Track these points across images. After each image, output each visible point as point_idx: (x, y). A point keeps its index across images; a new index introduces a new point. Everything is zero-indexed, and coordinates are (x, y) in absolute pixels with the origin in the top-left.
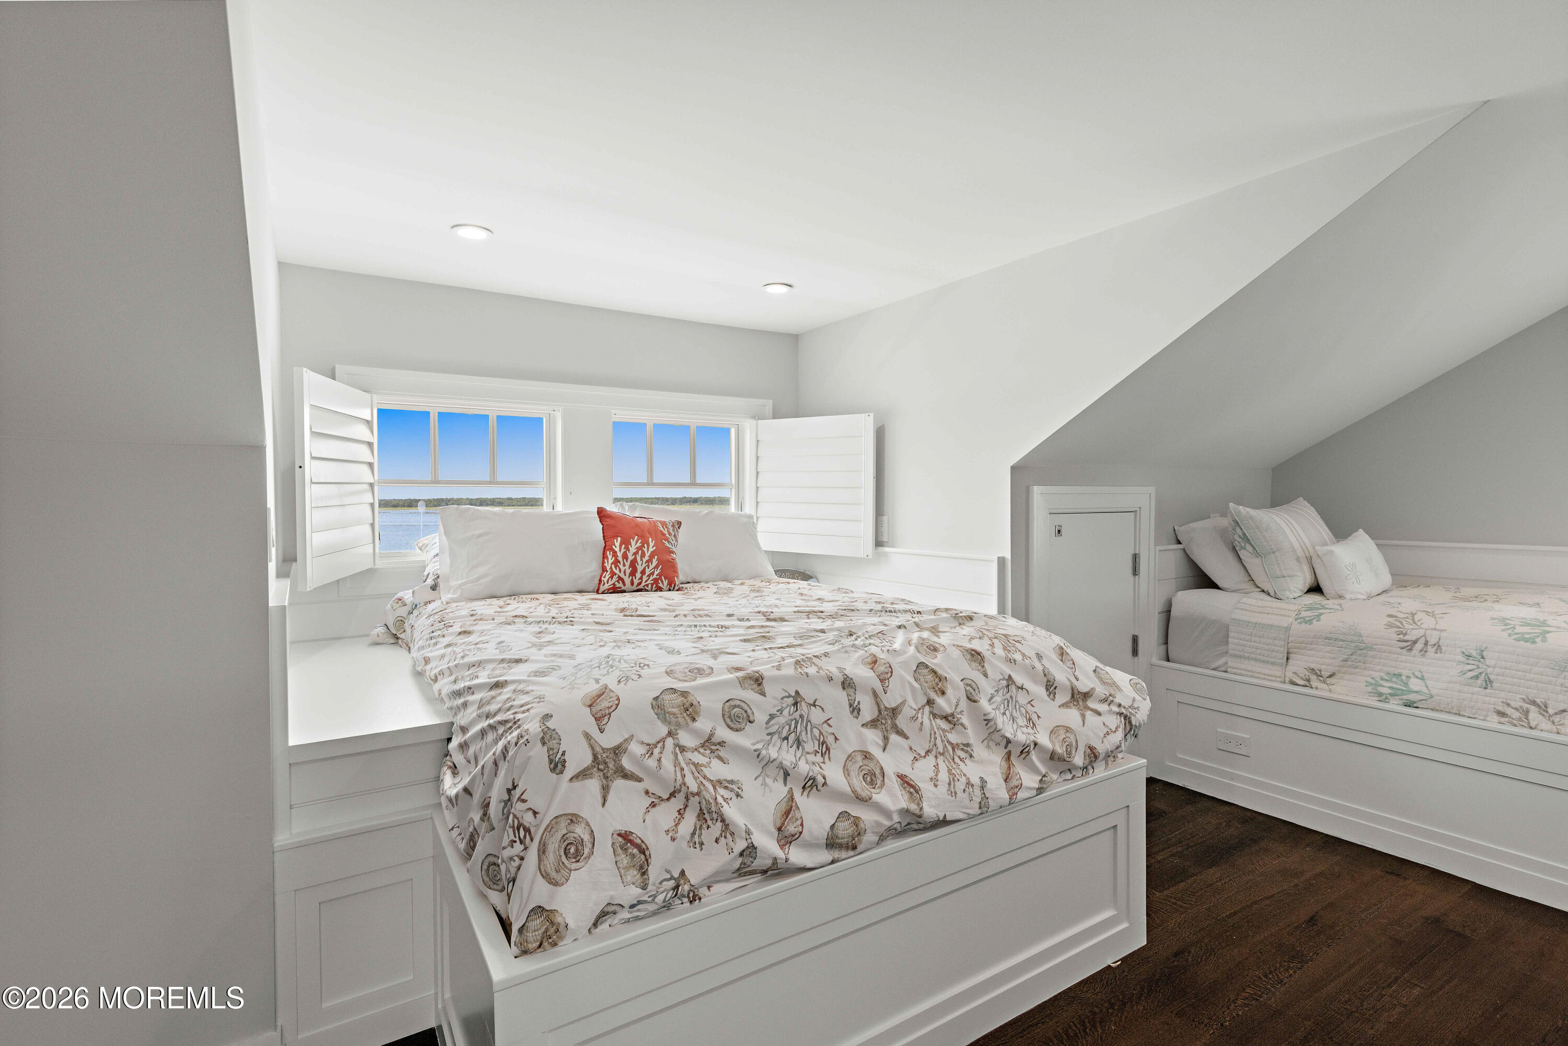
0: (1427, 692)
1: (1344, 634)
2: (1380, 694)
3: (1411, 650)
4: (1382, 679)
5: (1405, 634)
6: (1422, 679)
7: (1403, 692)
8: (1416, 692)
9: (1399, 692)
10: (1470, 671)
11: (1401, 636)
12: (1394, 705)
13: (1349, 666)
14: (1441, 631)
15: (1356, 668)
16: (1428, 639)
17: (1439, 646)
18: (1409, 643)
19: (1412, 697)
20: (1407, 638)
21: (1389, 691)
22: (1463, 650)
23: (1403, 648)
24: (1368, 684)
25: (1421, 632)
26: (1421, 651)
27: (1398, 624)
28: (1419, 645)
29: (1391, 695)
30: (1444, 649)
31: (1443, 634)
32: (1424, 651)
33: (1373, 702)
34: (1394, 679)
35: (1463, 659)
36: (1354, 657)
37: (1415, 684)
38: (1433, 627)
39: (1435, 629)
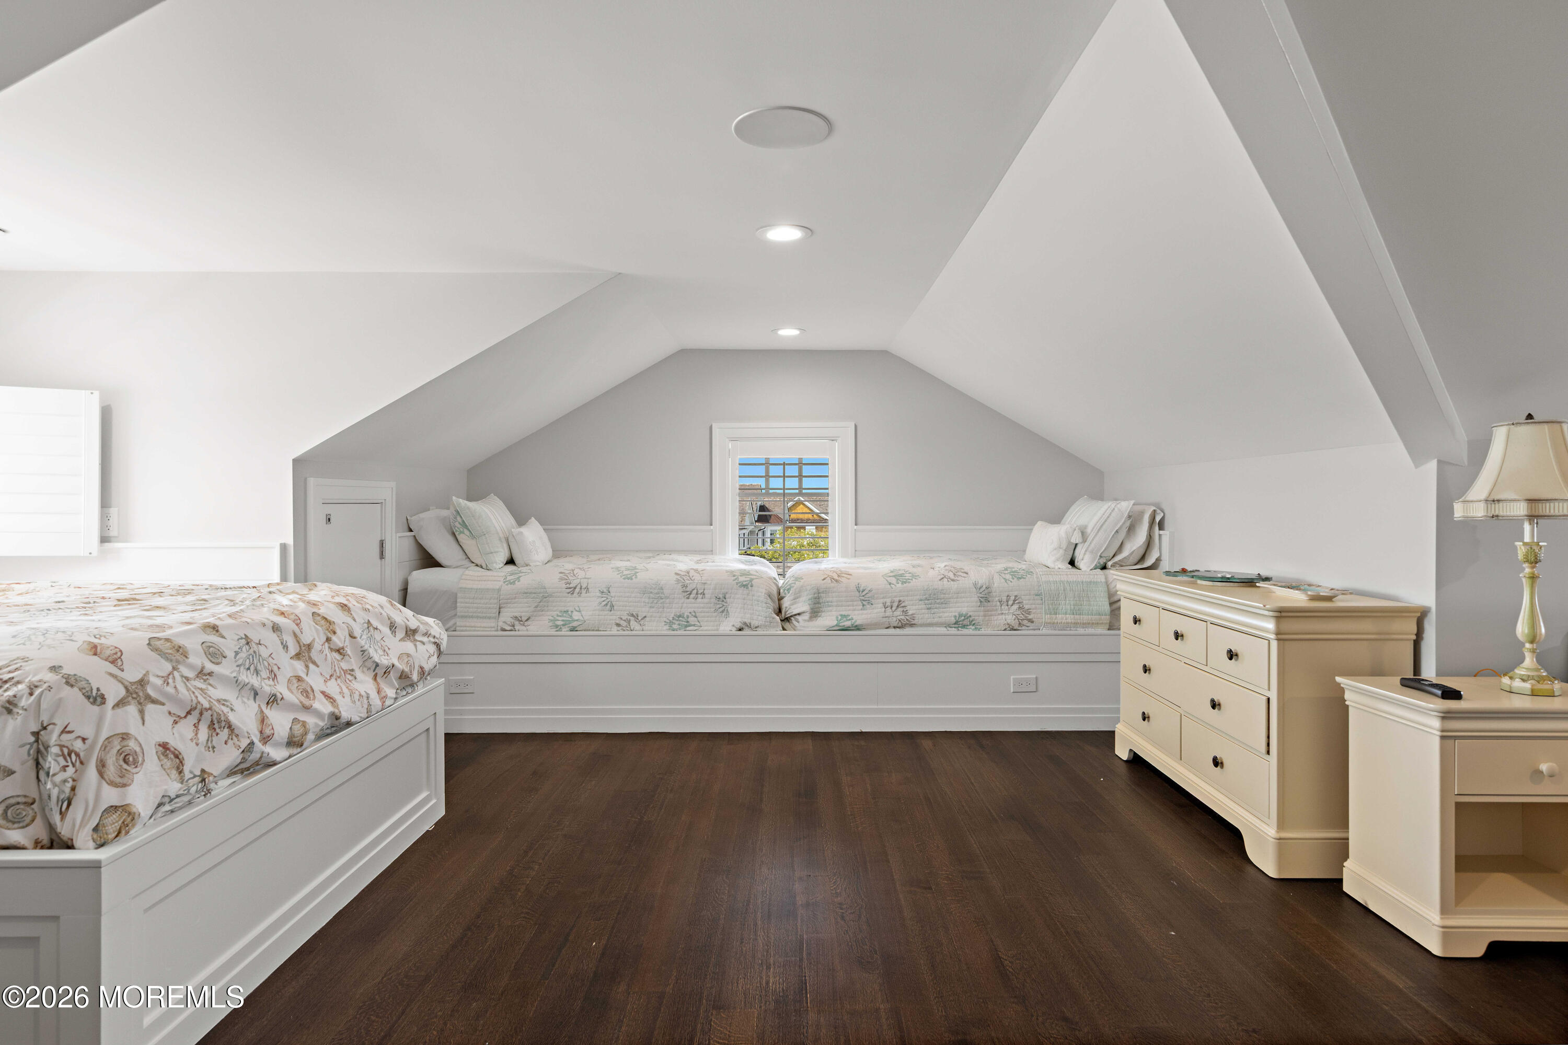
0: (582, 619)
1: (536, 588)
2: (557, 626)
3: (573, 593)
4: (558, 616)
5: (570, 584)
6: (580, 611)
7: (570, 622)
8: (577, 620)
9: (567, 622)
10: (604, 601)
11: (568, 585)
12: (565, 631)
13: (539, 611)
14: (588, 578)
15: (542, 611)
16: (582, 585)
17: (588, 588)
18: (572, 589)
19: (575, 624)
20: (571, 586)
21: (562, 623)
22: (600, 589)
23: (569, 593)
24: (550, 621)
25: (578, 581)
26: (578, 593)
27: (566, 577)
28: (577, 590)
29: (563, 625)
30: (590, 590)
31: (590, 580)
32: (579, 593)
33: (553, 632)
34: (564, 615)
35: (600, 595)
36: (541, 604)
37: (576, 616)
38: (584, 577)
39: (585, 578)
